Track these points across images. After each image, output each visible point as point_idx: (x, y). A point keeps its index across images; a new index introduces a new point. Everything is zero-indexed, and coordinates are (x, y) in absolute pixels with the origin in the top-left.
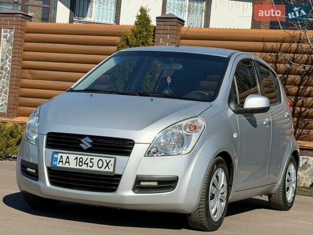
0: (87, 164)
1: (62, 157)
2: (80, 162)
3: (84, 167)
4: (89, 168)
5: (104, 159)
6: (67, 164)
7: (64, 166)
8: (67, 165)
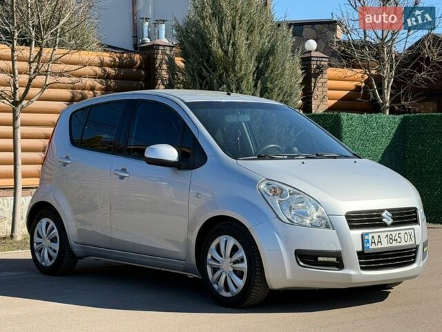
0: (396, 240)
1: (373, 237)
2: (391, 239)
3: (395, 244)
4: (399, 244)
5: (407, 231)
6: (380, 244)
7: (377, 247)
8: (379, 246)
